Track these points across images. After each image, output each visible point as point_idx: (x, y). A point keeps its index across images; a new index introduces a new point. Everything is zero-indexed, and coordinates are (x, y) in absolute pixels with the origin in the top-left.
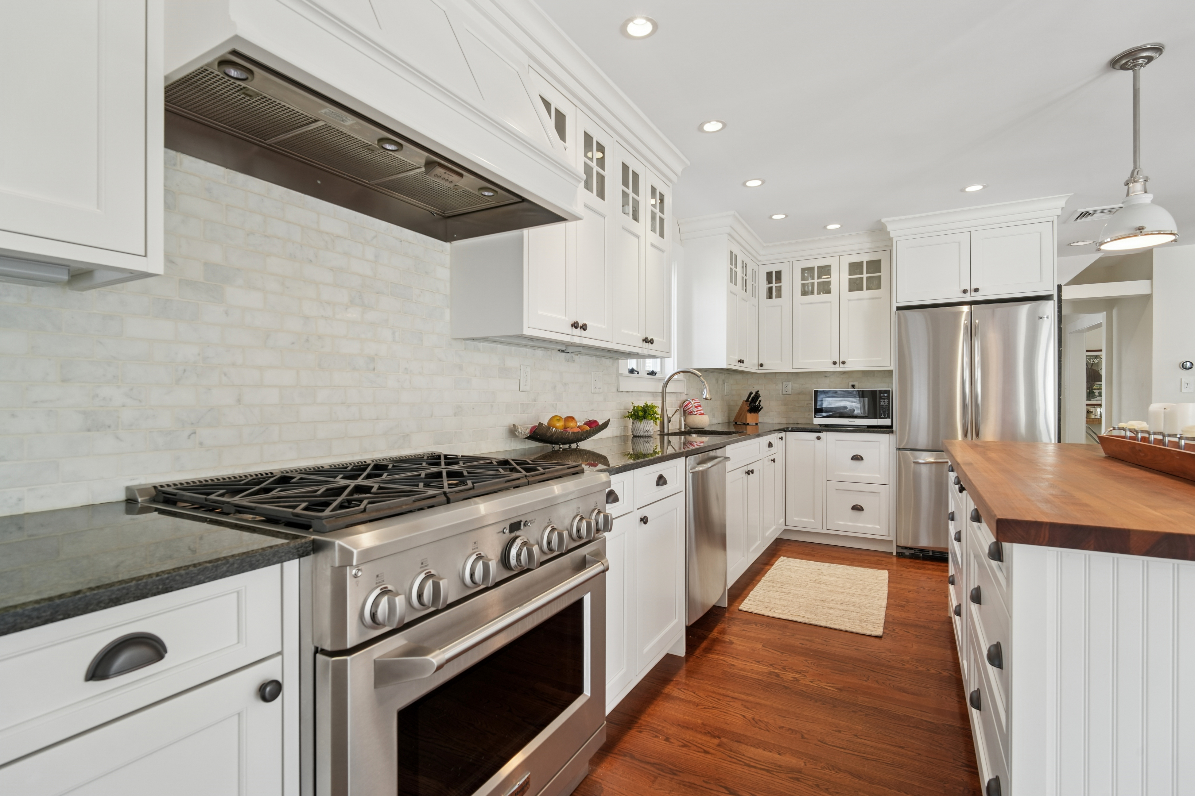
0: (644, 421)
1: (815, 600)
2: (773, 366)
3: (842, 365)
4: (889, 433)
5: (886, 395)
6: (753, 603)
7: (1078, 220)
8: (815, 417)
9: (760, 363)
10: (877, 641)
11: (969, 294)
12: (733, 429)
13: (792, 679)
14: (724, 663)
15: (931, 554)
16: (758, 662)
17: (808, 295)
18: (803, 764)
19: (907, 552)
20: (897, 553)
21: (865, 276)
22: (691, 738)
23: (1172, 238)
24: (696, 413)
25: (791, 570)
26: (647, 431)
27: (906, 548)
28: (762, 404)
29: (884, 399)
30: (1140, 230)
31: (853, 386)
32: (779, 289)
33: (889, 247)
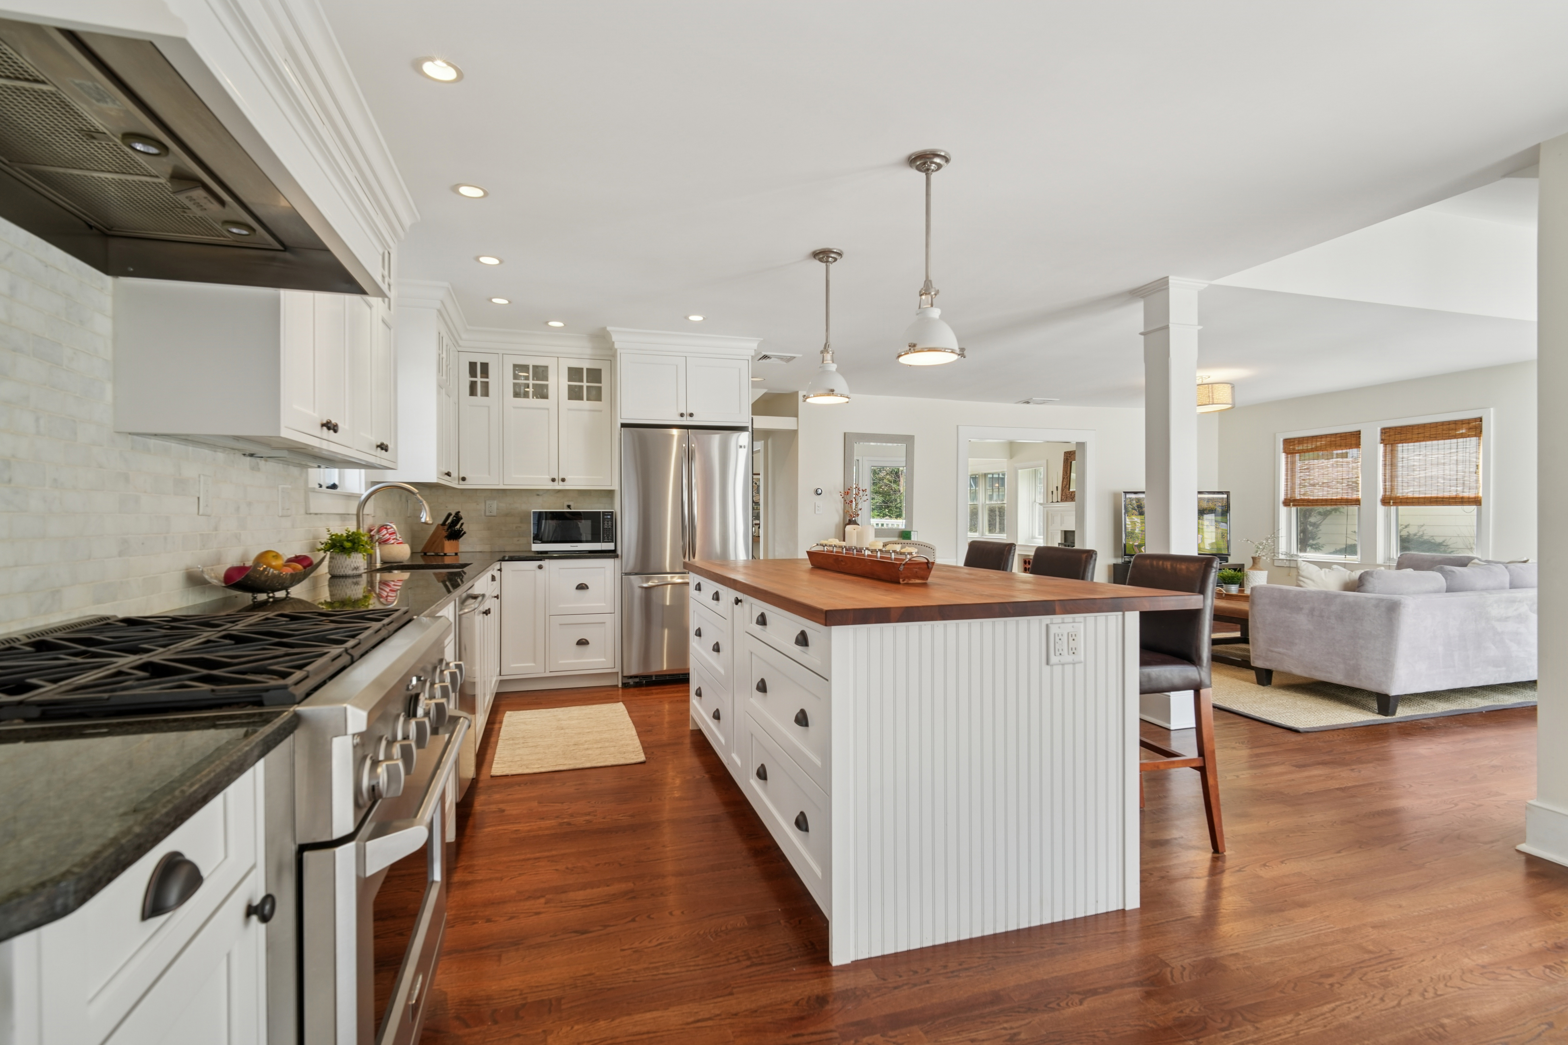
0: (353, 555)
1: (568, 746)
2: (479, 480)
3: (561, 483)
4: (614, 558)
5: (609, 517)
6: (503, 766)
7: (760, 361)
8: (534, 543)
9: (461, 476)
10: (642, 766)
11: (685, 417)
12: (421, 562)
13: (584, 822)
14: (506, 831)
15: (654, 679)
16: (543, 819)
17: (520, 397)
18: (632, 885)
19: (631, 681)
20: (623, 684)
21: (585, 384)
22: (514, 909)
23: (847, 400)
24: (393, 542)
25: (524, 723)
26: (356, 568)
27: (631, 677)
28: (465, 528)
29: (608, 521)
30: (831, 392)
31: (569, 507)
32: (486, 386)
33: (611, 356)
